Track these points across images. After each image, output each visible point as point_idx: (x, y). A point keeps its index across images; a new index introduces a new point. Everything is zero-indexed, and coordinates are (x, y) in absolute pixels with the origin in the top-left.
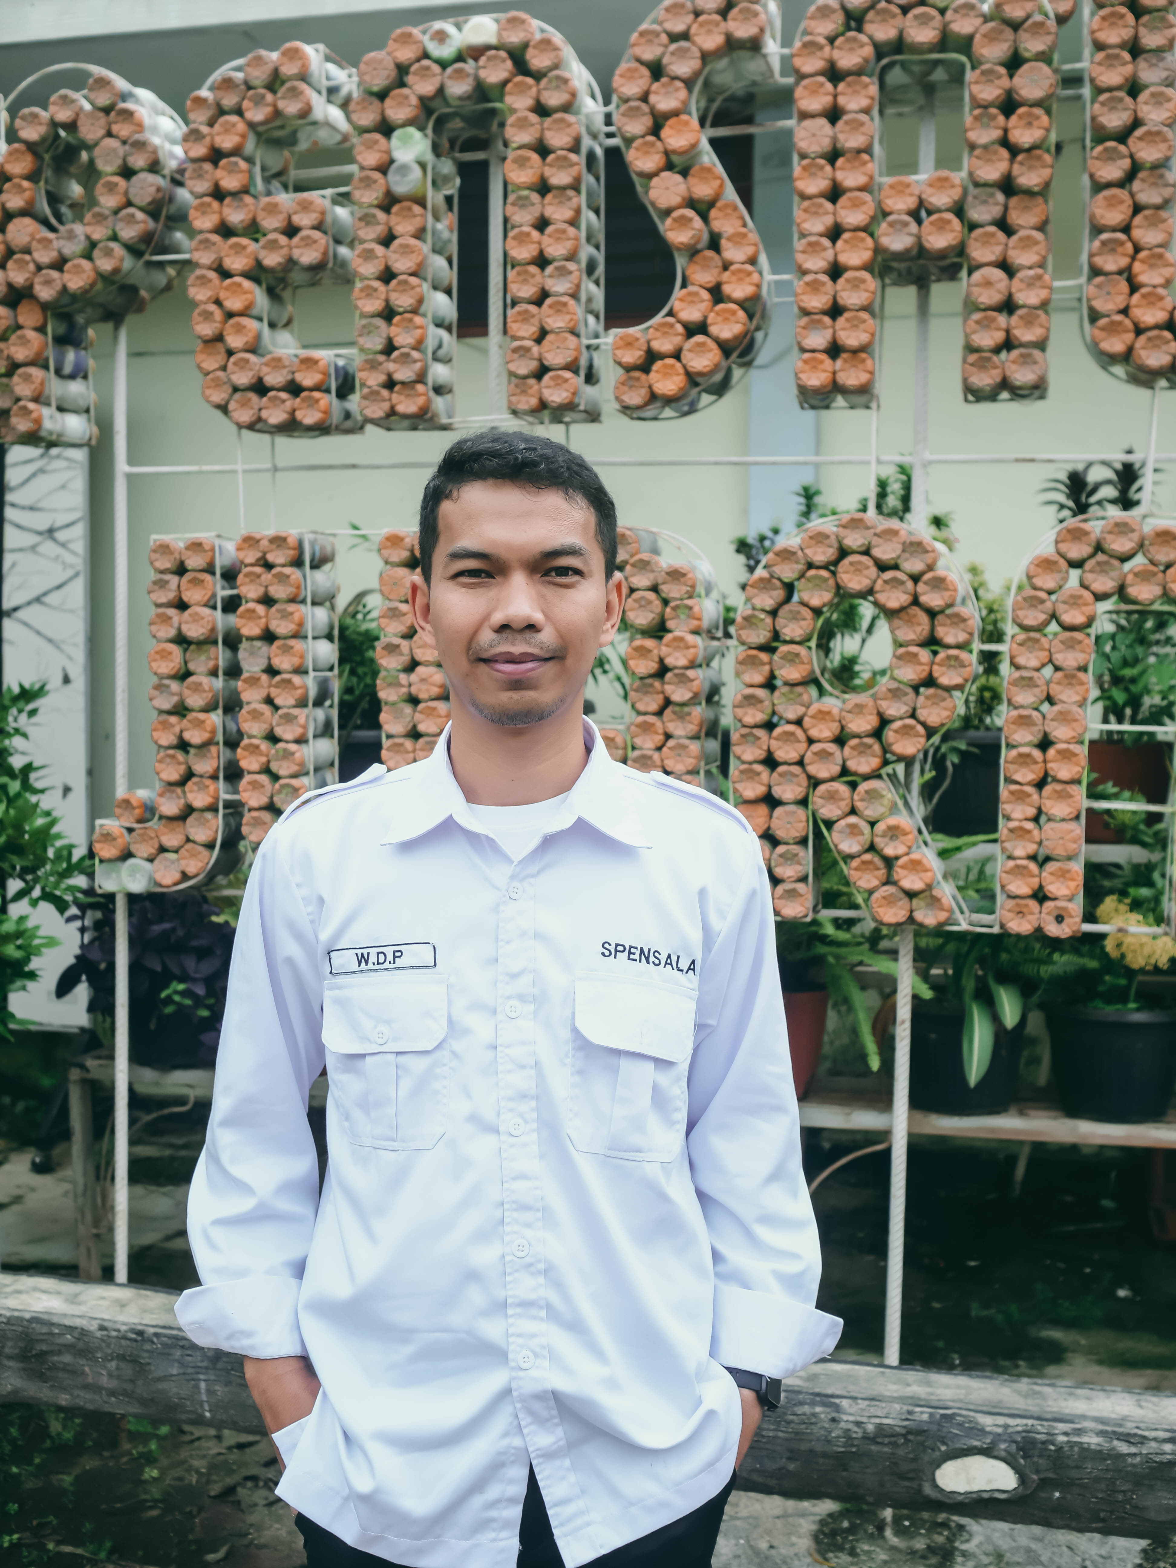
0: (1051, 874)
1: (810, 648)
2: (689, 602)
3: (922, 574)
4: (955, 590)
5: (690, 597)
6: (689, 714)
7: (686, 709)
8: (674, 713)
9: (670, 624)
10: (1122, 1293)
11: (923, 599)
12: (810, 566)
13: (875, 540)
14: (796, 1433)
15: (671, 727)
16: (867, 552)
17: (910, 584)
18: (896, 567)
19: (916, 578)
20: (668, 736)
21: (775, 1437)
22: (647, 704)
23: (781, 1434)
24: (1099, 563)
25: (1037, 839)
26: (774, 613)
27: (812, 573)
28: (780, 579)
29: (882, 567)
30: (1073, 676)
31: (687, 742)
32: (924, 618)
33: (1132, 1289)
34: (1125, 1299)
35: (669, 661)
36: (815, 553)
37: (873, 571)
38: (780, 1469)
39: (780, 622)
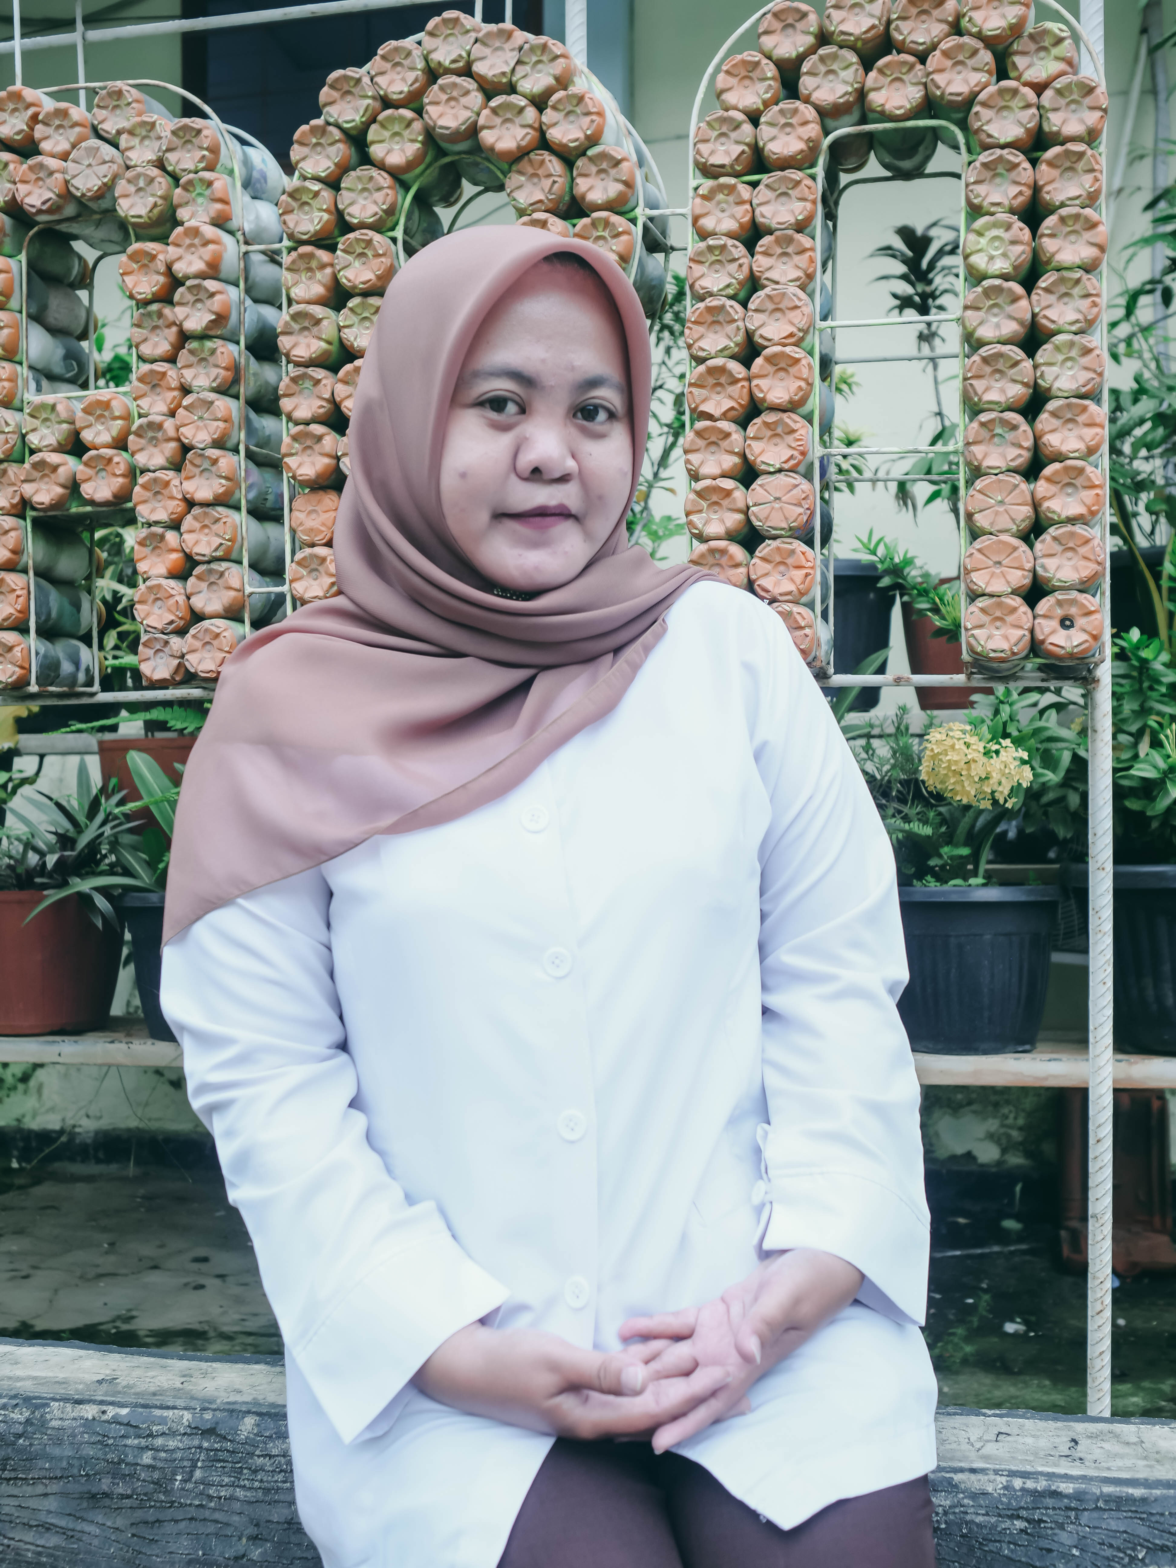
0: (763, 559)
1: (394, 240)
2: (207, 175)
3: (548, 93)
4: (600, 114)
5: (210, 168)
6: (213, 352)
7: (209, 344)
8: (192, 352)
9: (182, 214)
10: (1010, 1328)
11: (556, 134)
12: (386, 103)
13: (478, 50)
14: (267, 1491)
15: (188, 375)
16: (467, 72)
17: (531, 113)
18: (512, 89)
19: (540, 102)
20: (185, 390)
21: (232, 1498)
22: (156, 345)
23: (240, 1493)
24: (822, 59)
25: (741, 505)
26: (333, 183)
27: (389, 112)
28: (338, 126)
29: (489, 90)
30: (790, 240)
31: (212, 396)
32: (554, 165)
33: (1025, 1322)
34: (1015, 1335)
35: (180, 268)
36: (391, 82)
37: (476, 98)
38: (236, 1559)
39: (345, 197)
